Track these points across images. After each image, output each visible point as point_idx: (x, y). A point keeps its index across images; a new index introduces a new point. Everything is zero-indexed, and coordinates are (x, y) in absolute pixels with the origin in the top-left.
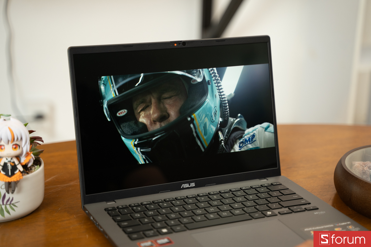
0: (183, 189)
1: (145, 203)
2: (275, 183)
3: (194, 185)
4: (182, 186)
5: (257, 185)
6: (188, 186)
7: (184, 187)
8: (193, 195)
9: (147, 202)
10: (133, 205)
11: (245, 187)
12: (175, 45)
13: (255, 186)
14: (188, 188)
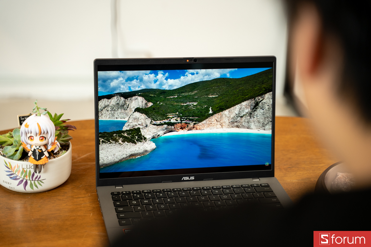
0: (184, 181)
1: (146, 191)
2: (263, 184)
3: (194, 179)
4: (183, 179)
5: (247, 185)
6: (188, 179)
7: (184, 179)
8: (189, 188)
9: (147, 190)
10: (135, 192)
11: (236, 185)
12: (188, 61)
13: (245, 185)
14: (188, 181)
